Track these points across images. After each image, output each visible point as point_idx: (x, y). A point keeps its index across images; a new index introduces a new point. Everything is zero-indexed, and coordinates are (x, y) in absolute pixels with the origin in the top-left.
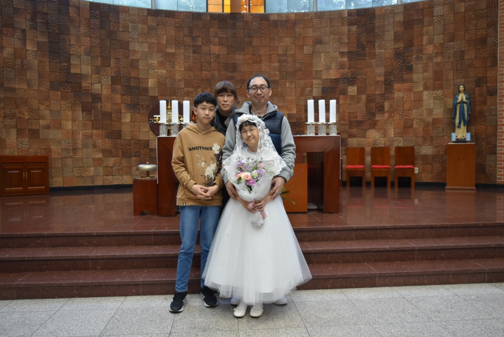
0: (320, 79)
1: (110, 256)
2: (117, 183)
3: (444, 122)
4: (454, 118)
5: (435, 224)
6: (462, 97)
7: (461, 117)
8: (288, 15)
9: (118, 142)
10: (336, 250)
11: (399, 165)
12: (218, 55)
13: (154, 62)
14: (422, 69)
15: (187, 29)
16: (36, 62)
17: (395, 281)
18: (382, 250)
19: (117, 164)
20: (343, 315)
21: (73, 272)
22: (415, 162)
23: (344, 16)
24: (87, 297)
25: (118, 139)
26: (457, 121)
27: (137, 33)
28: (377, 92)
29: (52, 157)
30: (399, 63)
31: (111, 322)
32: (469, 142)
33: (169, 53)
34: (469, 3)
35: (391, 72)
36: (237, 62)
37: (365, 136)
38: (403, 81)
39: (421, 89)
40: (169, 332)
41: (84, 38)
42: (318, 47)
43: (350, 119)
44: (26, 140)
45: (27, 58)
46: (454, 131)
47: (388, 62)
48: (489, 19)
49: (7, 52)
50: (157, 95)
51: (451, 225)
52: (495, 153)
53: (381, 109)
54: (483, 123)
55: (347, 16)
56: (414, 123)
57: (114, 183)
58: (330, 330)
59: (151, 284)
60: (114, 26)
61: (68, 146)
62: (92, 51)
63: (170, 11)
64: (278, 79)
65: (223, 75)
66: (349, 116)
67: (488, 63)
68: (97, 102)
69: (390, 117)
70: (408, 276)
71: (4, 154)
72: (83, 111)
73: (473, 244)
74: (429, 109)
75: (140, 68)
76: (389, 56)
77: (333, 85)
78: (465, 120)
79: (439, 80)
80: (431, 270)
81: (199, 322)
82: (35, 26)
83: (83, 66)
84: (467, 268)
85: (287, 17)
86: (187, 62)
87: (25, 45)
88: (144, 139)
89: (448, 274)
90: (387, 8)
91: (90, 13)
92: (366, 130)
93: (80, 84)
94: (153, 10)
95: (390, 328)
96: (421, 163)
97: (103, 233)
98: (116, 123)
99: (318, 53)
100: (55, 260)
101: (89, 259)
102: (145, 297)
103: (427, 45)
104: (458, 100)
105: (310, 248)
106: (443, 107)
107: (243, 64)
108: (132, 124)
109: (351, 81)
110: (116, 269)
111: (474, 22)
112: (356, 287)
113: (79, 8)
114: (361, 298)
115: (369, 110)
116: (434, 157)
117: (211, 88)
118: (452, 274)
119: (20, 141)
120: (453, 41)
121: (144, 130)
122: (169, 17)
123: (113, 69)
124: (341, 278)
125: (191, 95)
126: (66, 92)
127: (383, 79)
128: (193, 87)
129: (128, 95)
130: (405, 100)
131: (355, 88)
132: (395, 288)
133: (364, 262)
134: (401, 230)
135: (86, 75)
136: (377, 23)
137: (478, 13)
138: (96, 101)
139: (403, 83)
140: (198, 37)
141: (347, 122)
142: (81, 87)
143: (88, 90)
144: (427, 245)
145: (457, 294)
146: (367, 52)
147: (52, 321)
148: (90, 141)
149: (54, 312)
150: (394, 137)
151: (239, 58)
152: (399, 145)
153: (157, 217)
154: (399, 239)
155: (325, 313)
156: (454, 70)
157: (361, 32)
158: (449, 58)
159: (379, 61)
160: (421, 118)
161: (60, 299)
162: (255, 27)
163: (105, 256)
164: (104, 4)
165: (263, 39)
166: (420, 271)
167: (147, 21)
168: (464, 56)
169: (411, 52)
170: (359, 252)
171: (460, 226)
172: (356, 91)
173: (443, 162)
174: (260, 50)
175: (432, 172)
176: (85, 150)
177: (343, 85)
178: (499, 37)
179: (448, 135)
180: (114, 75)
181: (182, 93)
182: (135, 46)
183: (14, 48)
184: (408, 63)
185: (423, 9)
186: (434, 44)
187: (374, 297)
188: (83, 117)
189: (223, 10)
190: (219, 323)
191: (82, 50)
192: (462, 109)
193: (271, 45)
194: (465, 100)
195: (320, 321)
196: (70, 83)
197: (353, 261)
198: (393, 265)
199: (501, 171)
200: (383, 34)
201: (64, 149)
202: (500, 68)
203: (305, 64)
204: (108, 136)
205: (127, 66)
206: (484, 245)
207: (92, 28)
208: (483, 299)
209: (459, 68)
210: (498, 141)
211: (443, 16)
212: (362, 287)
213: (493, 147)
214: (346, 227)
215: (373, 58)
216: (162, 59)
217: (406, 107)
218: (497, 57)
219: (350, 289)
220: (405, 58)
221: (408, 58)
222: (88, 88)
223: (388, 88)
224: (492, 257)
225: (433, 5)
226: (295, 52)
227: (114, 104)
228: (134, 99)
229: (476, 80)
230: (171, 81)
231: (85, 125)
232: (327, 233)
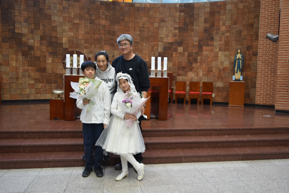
0: (163, 42)
1: (33, 145)
2: (43, 99)
3: (229, 69)
4: (234, 67)
6: (239, 56)
7: (238, 67)
9: (44, 74)
10: (162, 142)
11: (204, 92)
12: (104, 25)
13: (66, 28)
14: (218, 39)
15: (86, 9)
17: (193, 160)
18: (187, 142)
19: (43, 87)
20: (162, 179)
21: (11, 154)
22: (213, 91)
23: (177, 7)
24: (19, 169)
25: (44, 72)
26: (236, 69)
27: (56, 10)
28: (194, 51)
29: (3, 82)
30: (206, 35)
31: (31, 184)
32: (242, 81)
33: (76, 23)
34: (245, 4)
35: (202, 40)
36: (115, 30)
37: (187, 75)
38: (208, 45)
39: (218, 50)
40: (64, 189)
41: (23, 11)
42: (162, 23)
47: (200, 34)
48: (255, 14)
50: (68, 47)
51: (225, 129)
52: (255, 87)
53: (196, 60)
54: (250, 71)
55: (179, 7)
56: (213, 69)
57: (41, 99)
58: (154, 188)
59: (57, 161)
60: (42, 6)
61: (13, 76)
62: (29, 20)
64: (139, 41)
65: (107, 37)
66: (178, 64)
67: (254, 38)
69: (200, 65)
70: (200, 157)
72: (22, 55)
74: (222, 62)
75: (58, 31)
76: (201, 31)
77: (170, 46)
78: (240, 69)
79: (227, 46)
80: (212, 154)
81: (82, 184)
83: (23, 29)
84: (231, 153)
85: (145, 5)
86: (86, 29)
88: (59, 73)
89: (221, 156)
90: (201, 4)
92: (187, 72)
93: (21, 39)
95: (186, 187)
96: (216, 91)
97: (30, 131)
98: (43, 63)
99: (162, 27)
101: (21, 147)
102: (53, 169)
103: (222, 26)
104: (237, 57)
105: (148, 141)
106: (229, 61)
107: (119, 31)
108: (53, 64)
109: (180, 44)
110: (37, 152)
111: (247, 14)
112: (172, 163)
114: (173, 169)
115: (189, 61)
116: (223, 88)
117: (100, 45)
118: (223, 156)
120: (236, 25)
121: (59, 67)
122: (76, 2)
123: (41, 31)
124: (164, 158)
125: (88, 48)
126: (12, 44)
127: (197, 44)
128: (89, 44)
129: (51, 47)
130: (209, 56)
131: (182, 48)
132: (192, 163)
133: (177, 149)
134: (199, 131)
135: (25, 34)
136: (195, 12)
137: (249, 9)
138: (31, 50)
139: (208, 47)
141: (177, 67)
142: (22, 41)
143: (26, 43)
144: (211, 140)
145: (224, 167)
146: (189, 28)
148: (27, 73)
150: (202, 76)
151: (117, 28)
152: (205, 81)
153: (63, 121)
154: (197, 136)
155: (152, 178)
156: (235, 41)
157: (186, 16)
158: (233, 34)
159: (196, 33)
160: (217, 66)
161: (3, 170)
162: (127, 10)
163: (31, 145)
165: (131, 17)
166: (206, 154)
167: (63, 3)
168: (241, 33)
169: (213, 29)
170: (175, 143)
172: (182, 50)
173: (228, 91)
174: (129, 24)
175: (222, 97)
176: (23, 78)
177: (175, 46)
178: (260, 24)
179: (231, 76)
180: (42, 35)
181: (83, 47)
182: (55, 18)
184: (211, 35)
185: (220, 6)
186: (226, 26)
187: (180, 169)
188: (22, 59)
190: (93, 184)
191: (22, 18)
192: (239, 62)
193: (136, 21)
194: (240, 58)
195: (149, 182)
196: (15, 39)
197: (171, 149)
198: (193, 151)
199: (258, 97)
200: (198, 18)
201: (11, 78)
202: (260, 41)
203: (154, 33)
204: (38, 71)
205: (50, 30)
206: (241, 140)
207: (29, 6)
208: (237, 170)
209: (239, 40)
210: (257, 81)
211: (231, 10)
212: (175, 163)
213: (254, 84)
214: (169, 129)
215: (192, 32)
216: (71, 26)
217: (209, 60)
218: (258, 35)
219: (168, 164)
220: (210, 32)
221: (212, 32)
222: (26, 42)
223: (200, 49)
224: (245, 147)
225: (226, 4)
226: (149, 26)
227: (42, 52)
228: (54, 49)
229: (247, 47)
230: (76, 40)
231: (24, 64)
232: (158, 133)
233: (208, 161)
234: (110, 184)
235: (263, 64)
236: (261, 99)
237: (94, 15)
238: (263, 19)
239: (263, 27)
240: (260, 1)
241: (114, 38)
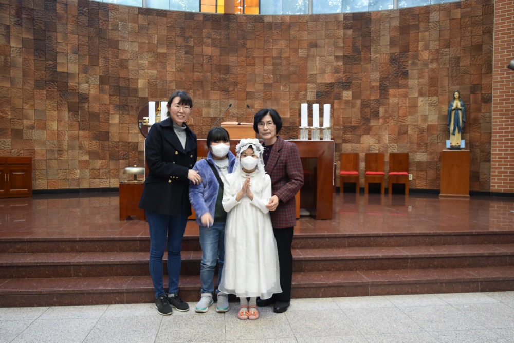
0: (315, 83)
1: (93, 262)
2: (105, 187)
3: (439, 129)
4: (449, 125)
5: (428, 232)
6: (457, 104)
7: (456, 124)
8: (283, 17)
9: (106, 144)
10: (328, 258)
11: (393, 171)
12: (210, 56)
13: (145, 62)
14: (417, 75)
15: (179, 29)
16: (20, 60)
17: (387, 290)
18: (374, 258)
19: (105, 167)
20: (334, 325)
21: (53, 278)
22: (410, 169)
23: (340, 20)
25: (106, 141)
26: (452, 128)
27: (127, 32)
28: (373, 98)
29: (36, 158)
30: (395, 69)
31: (92, 332)
33: (160, 54)
34: (465, 10)
35: (386, 77)
36: (230, 64)
37: (360, 142)
38: (398, 86)
39: (416, 95)
41: (71, 35)
42: (313, 50)
43: (345, 124)
44: (9, 141)
45: (11, 56)
47: (383, 68)
48: (485, 26)
50: (147, 96)
51: (444, 233)
52: (489, 161)
53: (376, 114)
54: (478, 130)
55: (342, 19)
56: (409, 129)
57: (101, 187)
58: (321, 341)
59: (136, 292)
60: (103, 25)
61: (53, 147)
62: (80, 49)
63: (162, 10)
64: (272, 82)
65: (216, 77)
66: (343, 121)
67: (483, 70)
68: (84, 103)
69: (384, 123)
70: (402, 284)
72: (69, 111)
73: (467, 252)
74: (424, 115)
75: (130, 68)
76: (385, 61)
77: (327, 90)
78: (460, 127)
79: (434, 86)
80: (424, 279)
81: (184, 333)
82: (19, 22)
83: (70, 65)
84: (460, 277)
85: (282, 19)
86: (179, 63)
87: (9, 41)
88: (132, 141)
89: (441, 283)
90: (383, 13)
91: (79, 10)
92: (360, 135)
93: (67, 83)
94: (144, 8)
95: (382, 338)
96: (416, 169)
97: (86, 238)
98: (103, 124)
99: (313, 56)
100: (34, 266)
101: (71, 266)
102: (129, 306)
103: (422, 51)
104: (453, 106)
105: (300, 255)
106: (438, 113)
107: (237, 66)
108: (121, 125)
109: (346, 86)
110: (99, 276)
111: (469, 28)
112: (348, 296)
113: (66, 5)
114: (353, 308)
115: (364, 116)
116: (429, 163)
117: (203, 90)
118: (445, 283)
119: (2, 141)
120: (449, 48)
121: (132, 131)
122: (160, 16)
123: (101, 68)
124: (333, 286)
126: (52, 91)
127: (378, 84)
129: (117, 95)
130: (400, 106)
131: (350, 93)
132: (388, 297)
133: (356, 270)
134: (394, 237)
135: (73, 74)
136: (373, 28)
137: (473, 19)
138: (84, 101)
139: (399, 89)
141: (342, 127)
142: (68, 87)
143: (75, 90)
144: (420, 253)
145: (450, 303)
146: (362, 56)
147: (29, 331)
148: (77, 143)
149: (32, 321)
150: (389, 143)
151: (232, 60)
152: (394, 151)
153: (144, 222)
154: (392, 246)
155: (316, 323)
156: (449, 77)
157: (356, 36)
158: (444, 64)
159: (374, 66)
160: (416, 124)
161: (39, 307)
162: (249, 28)
163: (89, 262)
164: (93, 1)
165: (257, 41)
166: (413, 279)
167: (138, 20)
168: (459, 63)
169: (407, 57)
170: (351, 260)
171: (453, 234)
172: (351, 96)
173: (437, 169)
174: (254, 52)
175: (426, 179)
176: (71, 151)
177: (338, 90)
178: (494, 44)
179: (442, 142)
180: (103, 75)
182: (125, 46)
184: (404, 68)
185: (418, 15)
186: (429, 50)
187: (366, 306)
188: (69, 117)
189: (217, 11)
190: (206, 334)
191: (70, 46)
192: (457, 115)
193: (266, 48)
194: (459, 107)
195: (311, 331)
196: (56, 82)
197: (345, 270)
198: (387, 274)
199: (494, 179)
200: (379, 38)
201: (49, 150)
202: (495, 75)
203: (299, 67)
204: (95, 138)
205: (116, 66)
206: (477, 254)
207: (80, 25)
208: (476, 309)
209: (454, 75)
210: (492, 149)
211: (439, 22)
212: (354, 296)
213: (487, 155)
214: (338, 235)
215: (369, 63)
216: (153, 59)
217: (401, 113)
218: (492, 64)
219: (342, 298)
220: (401, 63)
221: (404, 63)
222: (75, 88)
223: (383, 94)
224: (485, 266)
225: (430, 10)
226: (290, 55)
227: (102, 105)
228: (123, 99)
229: (471, 87)
230: (162, 82)
231: (72, 126)
232: (319, 240)
233: (418, 293)
234: (238, 334)
235: (502, 118)
236: (501, 183)
237: (192, 38)
238: (500, 36)
239: (500, 50)
240: (493, 4)
241: (228, 78)
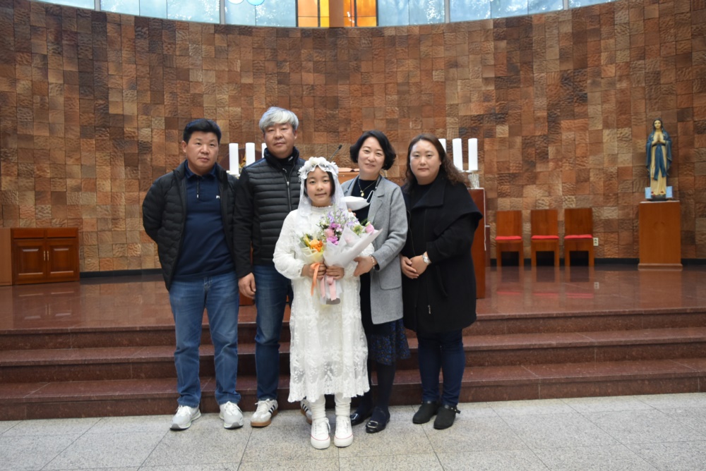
0: (456, 116)
1: (158, 358)
3: (634, 173)
4: (648, 166)
5: (622, 310)
6: (658, 136)
7: (659, 165)
8: (409, 28)
10: (479, 348)
11: (571, 234)
12: (312, 86)
13: (225, 97)
14: (600, 99)
15: (269, 50)
16: (61, 100)
17: (565, 390)
18: (545, 347)
20: (489, 437)
21: (106, 380)
22: (594, 230)
23: (489, 28)
24: (127, 415)
26: (652, 170)
27: (200, 58)
28: (538, 133)
29: (84, 230)
30: (568, 92)
31: (157, 448)
32: (671, 199)
33: (245, 85)
34: (666, 5)
35: (557, 104)
36: (339, 95)
37: (522, 195)
38: (573, 116)
39: (600, 127)
40: (239, 460)
41: (127, 65)
42: (453, 70)
43: (500, 171)
44: (48, 207)
45: (50, 95)
46: (648, 185)
47: (552, 91)
48: (694, 27)
49: (23, 86)
51: (645, 311)
53: (543, 156)
54: (690, 173)
55: (492, 27)
56: (591, 174)
58: (471, 457)
60: (169, 49)
61: (106, 215)
62: (139, 83)
63: (246, 27)
64: (397, 117)
65: (320, 113)
66: (498, 168)
67: (694, 88)
68: (145, 154)
69: (556, 168)
70: (585, 382)
71: (18, 227)
72: (126, 166)
73: (678, 337)
74: (613, 155)
75: (204, 105)
76: (553, 82)
77: (474, 125)
78: (664, 169)
79: (625, 114)
80: (618, 374)
81: (282, 448)
82: (60, 50)
83: (126, 105)
84: (669, 371)
85: (408, 31)
86: (270, 96)
87: (46, 76)
89: (643, 380)
90: (549, 15)
91: (136, 32)
92: (523, 186)
93: (122, 128)
94: (222, 25)
95: (558, 454)
96: (603, 231)
97: (149, 327)
99: (453, 80)
100: (81, 365)
101: (129, 363)
102: (207, 415)
103: (606, 65)
104: (653, 140)
106: (631, 151)
107: (348, 97)
109: (500, 118)
110: (167, 377)
111: (672, 31)
112: (510, 399)
113: (120, 25)
114: (516, 414)
115: (527, 159)
116: (621, 222)
117: (304, 132)
118: (648, 380)
119: (40, 209)
120: (644, 59)
122: (244, 34)
123: (167, 107)
124: (487, 386)
126: (103, 140)
127: (545, 114)
130: (577, 143)
131: (506, 128)
132: (566, 400)
133: (520, 364)
134: (573, 319)
135: (131, 116)
136: (535, 36)
137: (677, 18)
138: (145, 152)
139: (575, 119)
140: (285, 61)
141: (496, 176)
142: (124, 133)
143: (133, 137)
144: (611, 340)
145: (656, 407)
146: (522, 77)
147: (75, 447)
148: (136, 208)
149: (78, 436)
150: (563, 195)
151: (342, 89)
152: (571, 206)
154: (571, 332)
156: (646, 100)
157: (512, 49)
158: (638, 82)
159: (539, 89)
160: (601, 167)
161: (88, 419)
162: (364, 45)
163: (153, 358)
164: (154, 19)
165: (375, 62)
166: (601, 375)
167: (214, 40)
168: (660, 80)
169: (585, 75)
170: (513, 350)
171: (658, 313)
172: (507, 132)
173: (633, 230)
174: (372, 78)
175: (618, 244)
176: (129, 219)
177: (488, 124)
179: (640, 191)
180: (170, 116)
182: (198, 76)
183: (32, 81)
184: (581, 91)
185: (599, 16)
186: (616, 63)
187: (535, 413)
188: (126, 174)
189: (319, 24)
191: (125, 80)
192: (659, 153)
193: (387, 71)
194: (662, 141)
195: (457, 444)
196: (108, 128)
197: (504, 364)
198: (564, 369)
200: (544, 51)
201: (101, 219)
203: (434, 95)
205: (187, 103)
206: (694, 339)
207: (139, 51)
208: (695, 414)
209: (653, 97)
211: (628, 23)
212: (518, 399)
213: (705, 207)
214: (493, 316)
215: (531, 86)
216: (235, 92)
217: (579, 152)
220: (576, 83)
221: (581, 83)
222: (134, 135)
223: (553, 127)
225: (615, 9)
226: (421, 79)
227: (169, 156)
229: (678, 113)
230: (248, 123)
231: (130, 185)
234: (355, 449)
237: (287, 62)
241: (337, 114)
